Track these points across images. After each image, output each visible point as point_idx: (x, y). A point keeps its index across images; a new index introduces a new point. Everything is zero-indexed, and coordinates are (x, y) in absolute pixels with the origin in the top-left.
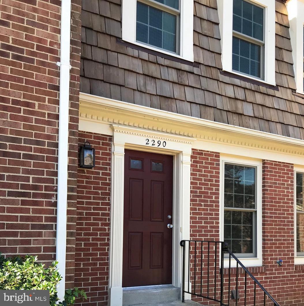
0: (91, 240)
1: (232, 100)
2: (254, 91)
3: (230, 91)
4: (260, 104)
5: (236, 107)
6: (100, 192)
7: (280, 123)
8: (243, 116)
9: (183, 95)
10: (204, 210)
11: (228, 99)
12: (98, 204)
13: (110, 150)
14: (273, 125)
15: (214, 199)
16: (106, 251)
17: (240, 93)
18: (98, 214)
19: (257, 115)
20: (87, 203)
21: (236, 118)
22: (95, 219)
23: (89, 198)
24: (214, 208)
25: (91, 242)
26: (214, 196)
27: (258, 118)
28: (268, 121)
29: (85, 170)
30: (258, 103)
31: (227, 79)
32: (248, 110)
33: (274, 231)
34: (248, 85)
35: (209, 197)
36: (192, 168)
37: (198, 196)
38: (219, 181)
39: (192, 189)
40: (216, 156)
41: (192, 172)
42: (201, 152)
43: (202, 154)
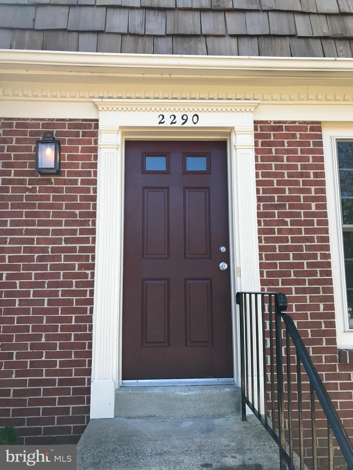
0: (60, 293)
1: (334, 18)
3: (327, 3)
5: (345, 28)
6: (77, 212)
9: (221, 26)
10: (291, 231)
11: (323, 17)
12: (74, 232)
13: (96, 142)
15: (314, 210)
16: (88, 314)
18: (73, 250)
21: (343, 46)
23: (59, 223)
24: (316, 226)
25: (60, 297)
26: (313, 204)
29: (53, 179)
36: (259, 156)
37: (276, 207)
38: (323, 175)
39: (261, 195)
40: (312, 129)
41: (260, 162)
42: (277, 126)
43: (280, 128)
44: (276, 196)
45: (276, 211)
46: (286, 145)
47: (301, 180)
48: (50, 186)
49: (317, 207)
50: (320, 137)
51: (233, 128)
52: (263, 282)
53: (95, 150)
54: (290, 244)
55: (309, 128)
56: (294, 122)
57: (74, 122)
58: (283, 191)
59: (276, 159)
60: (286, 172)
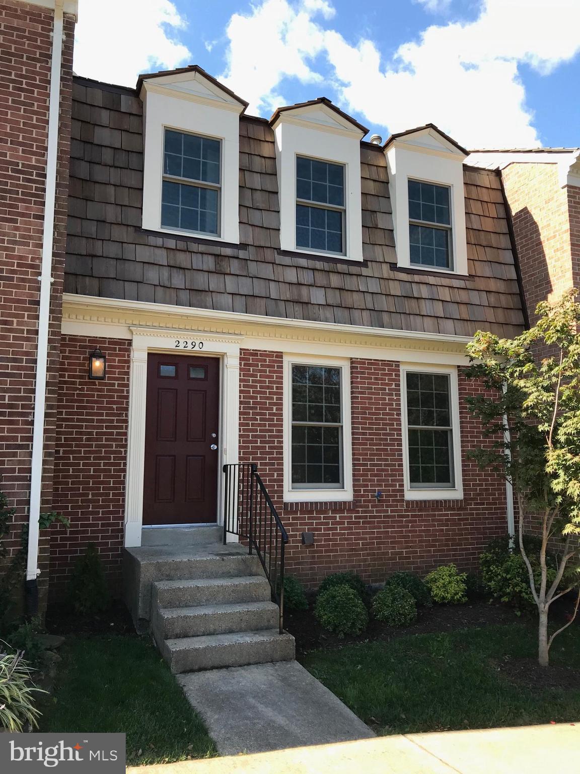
0: (102, 465)
1: (294, 287)
2: (328, 272)
3: (291, 275)
4: (337, 287)
5: (300, 295)
6: (115, 406)
7: (368, 309)
8: (310, 305)
9: (222, 285)
10: (260, 425)
11: (287, 285)
12: (112, 421)
13: (129, 356)
14: (356, 313)
15: (274, 411)
16: (122, 479)
17: (307, 277)
18: (112, 434)
19: (330, 302)
20: (98, 421)
21: (298, 308)
22: (107, 440)
23: (102, 415)
24: (275, 422)
25: (102, 467)
26: (275, 408)
27: (333, 306)
28: (349, 308)
29: (97, 382)
30: (333, 286)
31: (287, 260)
32: (318, 296)
33: (369, 452)
34: (319, 265)
35: (267, 409)
36: (242, 373)
37: (251, 408)
38: (282, 388)
39: (242, 400)
40: (277, 356)
41: (242, 377)
42: (255, 353)
43: (256, 355)
44: (251, 401)
45: (251, 411)
46: (260, 366)
47: (268, 391)
48: (94, 387)
49: (277, 409)
50: (282, 362)
51: (226, 353)
52: (240, 459)
53: (128, 362)
54: (258, 433)
55: (275, 355)
56: (266, 351)
57: (113, 340)
58: (256, 398)
59: (252, 376)
60: (258, 385)
